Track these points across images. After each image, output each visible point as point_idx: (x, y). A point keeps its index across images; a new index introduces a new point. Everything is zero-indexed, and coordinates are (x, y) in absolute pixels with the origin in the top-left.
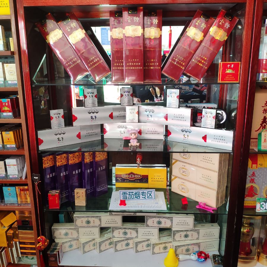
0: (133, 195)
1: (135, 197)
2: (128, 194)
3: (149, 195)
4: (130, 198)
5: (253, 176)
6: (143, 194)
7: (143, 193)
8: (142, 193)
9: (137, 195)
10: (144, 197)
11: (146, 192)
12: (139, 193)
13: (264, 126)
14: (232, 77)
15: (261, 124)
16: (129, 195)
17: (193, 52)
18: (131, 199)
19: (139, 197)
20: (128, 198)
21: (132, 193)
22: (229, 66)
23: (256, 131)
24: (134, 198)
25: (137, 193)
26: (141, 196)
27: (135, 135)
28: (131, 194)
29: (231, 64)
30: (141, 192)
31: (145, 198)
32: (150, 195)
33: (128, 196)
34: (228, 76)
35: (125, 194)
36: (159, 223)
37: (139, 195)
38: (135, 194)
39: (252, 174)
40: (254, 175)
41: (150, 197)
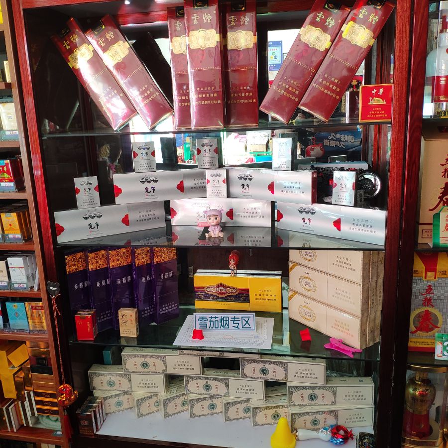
0: (217, 322)
1: (221, 325)
2: (209, 319)
3: (244, 322)
4: (212, 326)
5: (430, 293)
6: (234, 321)
7: (235, 318)
8: (233, 319)
9: (225, 322)
10: (236, 325)
11: (240, 317)
12: (227, 320)
13: (445, 200)
14: (381, 112)
15: (441, 198)
16: (211, 321)
17: (313, 71)
18: (214, 329)
19: (227, 326)
20: (208, 326)
21: (216, 318)
22: (374, 91)
23: (430, 210)
24: (219, 327)
25: (225, 319)
26: (231, 323)
27: (216, 219)
28: (213, 319)
29: (378, 89)
30: (230, 317)
31: (237, 327)
32: (247, 322)
33: (208, 323)
34: (374, 111)
35: (203, 319)
36: (264, 371)
37: (227, 322)
38: (222, 320)
39: (427, 290)
40: (430, 291)
41: (247, 326)
